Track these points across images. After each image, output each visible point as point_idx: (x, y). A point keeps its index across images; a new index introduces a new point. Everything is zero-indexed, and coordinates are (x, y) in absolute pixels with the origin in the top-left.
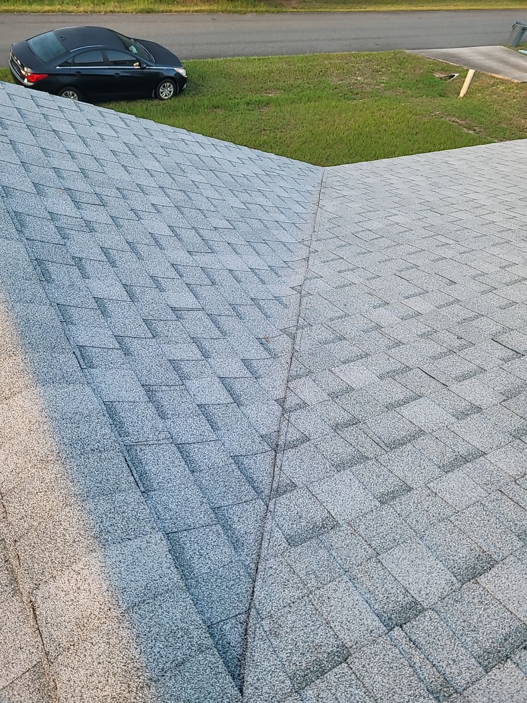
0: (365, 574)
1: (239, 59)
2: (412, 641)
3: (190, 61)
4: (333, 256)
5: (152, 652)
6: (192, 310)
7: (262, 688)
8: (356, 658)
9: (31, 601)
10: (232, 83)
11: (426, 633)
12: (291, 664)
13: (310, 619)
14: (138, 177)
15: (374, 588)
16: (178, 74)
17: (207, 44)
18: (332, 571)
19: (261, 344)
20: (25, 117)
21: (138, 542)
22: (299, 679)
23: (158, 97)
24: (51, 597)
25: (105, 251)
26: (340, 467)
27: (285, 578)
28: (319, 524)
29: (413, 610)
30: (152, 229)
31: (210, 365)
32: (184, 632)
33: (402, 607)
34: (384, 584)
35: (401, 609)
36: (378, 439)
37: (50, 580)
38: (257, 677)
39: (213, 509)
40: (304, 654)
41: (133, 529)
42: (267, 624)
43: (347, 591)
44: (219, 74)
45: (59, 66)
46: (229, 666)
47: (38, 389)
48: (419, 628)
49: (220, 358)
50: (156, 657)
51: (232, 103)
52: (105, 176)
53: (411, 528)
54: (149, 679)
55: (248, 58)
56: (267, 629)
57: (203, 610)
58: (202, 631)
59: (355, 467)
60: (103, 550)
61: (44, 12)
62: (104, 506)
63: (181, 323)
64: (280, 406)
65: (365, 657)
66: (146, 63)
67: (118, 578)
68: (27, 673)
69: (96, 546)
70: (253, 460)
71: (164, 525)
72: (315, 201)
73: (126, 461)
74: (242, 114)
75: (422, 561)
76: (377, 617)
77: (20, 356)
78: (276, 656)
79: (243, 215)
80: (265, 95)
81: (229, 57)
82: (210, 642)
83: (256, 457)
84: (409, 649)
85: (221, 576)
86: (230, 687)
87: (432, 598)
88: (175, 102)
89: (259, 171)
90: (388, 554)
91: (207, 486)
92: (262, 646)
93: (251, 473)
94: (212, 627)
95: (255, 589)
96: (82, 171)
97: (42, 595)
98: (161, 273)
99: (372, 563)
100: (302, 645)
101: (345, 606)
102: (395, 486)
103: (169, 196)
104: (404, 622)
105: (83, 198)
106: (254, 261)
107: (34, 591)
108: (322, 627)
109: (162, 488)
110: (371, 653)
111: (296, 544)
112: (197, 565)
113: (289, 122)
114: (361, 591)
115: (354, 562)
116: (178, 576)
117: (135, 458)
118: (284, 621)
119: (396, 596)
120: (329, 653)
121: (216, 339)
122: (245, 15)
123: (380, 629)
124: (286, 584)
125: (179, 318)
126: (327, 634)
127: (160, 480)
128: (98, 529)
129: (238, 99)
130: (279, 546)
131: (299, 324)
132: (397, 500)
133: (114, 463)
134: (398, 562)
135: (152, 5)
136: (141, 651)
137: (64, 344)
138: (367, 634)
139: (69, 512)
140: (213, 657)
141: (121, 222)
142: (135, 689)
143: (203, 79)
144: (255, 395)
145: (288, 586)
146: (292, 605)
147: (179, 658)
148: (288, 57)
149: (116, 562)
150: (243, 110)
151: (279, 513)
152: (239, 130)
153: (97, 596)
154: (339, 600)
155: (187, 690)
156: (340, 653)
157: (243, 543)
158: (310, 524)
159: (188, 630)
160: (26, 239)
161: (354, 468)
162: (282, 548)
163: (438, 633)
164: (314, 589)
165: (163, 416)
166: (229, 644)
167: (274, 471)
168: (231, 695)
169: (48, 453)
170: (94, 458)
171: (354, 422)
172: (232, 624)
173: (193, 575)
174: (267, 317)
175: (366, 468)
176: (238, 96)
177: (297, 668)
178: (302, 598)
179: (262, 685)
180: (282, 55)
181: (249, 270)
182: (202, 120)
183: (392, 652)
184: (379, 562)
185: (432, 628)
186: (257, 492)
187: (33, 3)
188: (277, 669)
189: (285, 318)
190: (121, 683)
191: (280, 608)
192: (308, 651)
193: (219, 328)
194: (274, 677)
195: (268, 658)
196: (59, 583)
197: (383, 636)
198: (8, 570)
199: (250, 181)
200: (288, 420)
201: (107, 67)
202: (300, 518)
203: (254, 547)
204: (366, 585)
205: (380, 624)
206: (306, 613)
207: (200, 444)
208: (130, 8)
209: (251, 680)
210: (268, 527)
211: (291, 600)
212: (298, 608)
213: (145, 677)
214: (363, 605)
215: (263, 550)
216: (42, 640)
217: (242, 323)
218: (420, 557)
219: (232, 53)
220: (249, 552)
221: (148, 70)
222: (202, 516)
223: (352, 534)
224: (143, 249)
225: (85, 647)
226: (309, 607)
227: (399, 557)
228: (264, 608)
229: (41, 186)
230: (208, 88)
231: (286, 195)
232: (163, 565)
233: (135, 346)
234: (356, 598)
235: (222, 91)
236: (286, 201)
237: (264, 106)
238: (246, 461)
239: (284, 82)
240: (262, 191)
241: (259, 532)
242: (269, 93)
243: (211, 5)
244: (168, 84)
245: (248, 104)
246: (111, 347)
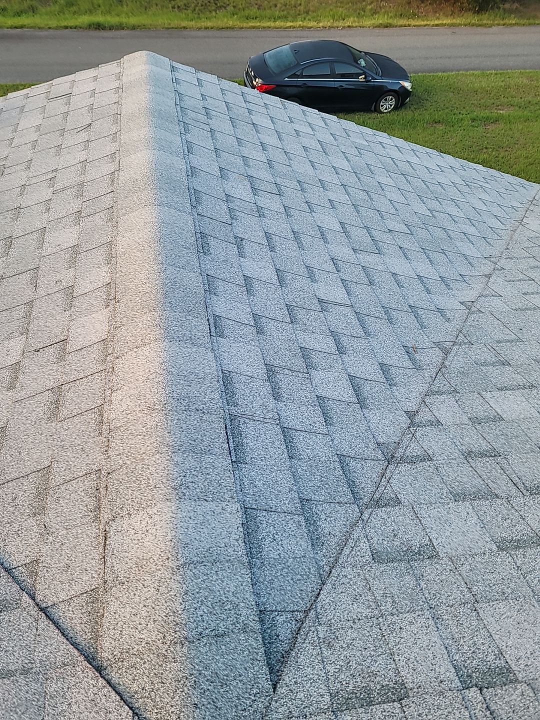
0: (453, 618)
1: (473, 74)
2: (489, 710)
3: (419, 74)
4: (521, 276)
5: (195, 613)
6: (340, 304)
7: (297, 692)
8: (413, 702)
9: (105, 531)
10: (460, 98)
11: (511, 708)
12: (337, 681)
13: (372, 642)
14: (323, 172)
15: (460, 636)
16: (403, 87)
17: (441, 57)
18: (414, 601)
19: (407, 352)
20: (231, 110)
21: (213, 505)
22: (341, 699)
23: (377, 110)
24: (123, 532)
25: (268, 236)
26: (459, 497)
27: (358, 592)
28: (415, 549)
29: (502, 677)
30: (321, 223)
31: (342, 361)
32: (233, 606)
33: (490, 668)
34: (474, 636)
35: (487, 670)
36: (517, 479)
37: (126, 516)
38: (295, 680)
39: (302, 500)
40: (354, 676)
41: (212, 492)
42: (323, 631)
43: (426, 628)
44: (447, 88)
45: (288, 78)
46: (270, 658)
47: (165, 343)
48: (504, 699)
49: (355, 357)
50: (198, 619)
51: (455, 119)
52: (289, 168)
53: (530, 587)
54: (184, 638)
55: (484, 72)
56: (321, 635)
57: (260, 593)
58: (252, 612)
59: (478, 502)
60: (178, 502)
61: (286, 28)
62: (191, 462)
63: (324, 315)
64: (408, 419)
65: (424, 706)
66: (372, 77)
67: (183, 532)
68: (85, 595)
69: (173, 497)
70: (360, 465)
71: (245, 498)
72: (519, 218)
73: (226, 428)
74: (464, 130)
75: (531, 626)
76: (453, 669)
77: (159, 313)
78: (322, 666)
79: (425, 222)
80: (496, 111)
81: (462, 71)
82: (258, 626)
83: (365, 462)
84: (484, 717)
85: (289, 567)
86: (264, 679)
87: (532, 672)
88: (395, 116)
89: (458, 181)
90: (489, 605)
91: (301, 475)
92: (311, 650)
93: (355, 477)
94: (264, 613)
95: (322, 592)
96: (269, 162)
97: (115, 528)
98: (318, 265)
99: (466, 609)
100: (355, 666)
101: (418, 643)
102: (523, 535)
103: (348, 194)
104: (486, 686)
105: (262, 186)
106: (424, 268)
107: (111, 522)
108: (384, 656)
109: (253, 463)
110: (433, 704)
111: (381, 561)
112: (267, 547)
113: (517, 141)
114: (443, 634)
115: (444, 601)
116: (244, 551)
117: (236, 429)
118: (342, 634)
119: (485, 654)
120: (383, 686)
121: (357, 337)
122: (490, 28)
123: (453, 683)
124: (357, 598)
125: (323, 310)
126: (387, 665)
127: (254, 456)
128: (179, 482)
129: (463, 114)
130: (361, 557)
131: (457, 341)
132: (521, 550)
133: (213, 427)
134: (500, 618)
135: (391, 20)
136: (185, 608)
137: (202, 309)
138: (435, 682)
139: (158, 459)
140: (255, 643)
141: (292, 212)
142: (169, 643)
143: (428, 93)
144: (383, 401)
145: (359, 601)
146: (357, 621)
147: (220, 629)
148: (531, 72)
149: (186, 517)
150: (466, 127)
151: (372, 525)
152: (456, 147)
153: (160, 543)
154: (413, 635)
155: (219, 663)
156: (396, 691)
157: (323, 543)
158: (404, 546)
159: (237, 606)
160: (198, 214)
161: (475, 503)
162: (364, 561)
163: (528, 713)
164: (387, 613)
165: (277, 396)
166: (278, 636)
167: (381, 481)
168: (263, 687)
169: (156, 402)
170: (196, 417)
171: (494, 454)
172: (287, 618)
173: (260, 555)
174: (422, 326)
175: (491, 506)
176: (464, 112)
177: (342, 687)
178: (371, 618)
179: (298, 690)
180: (524, 69)
181: (416, 277)
182: (419, 135)
183: (460, 713)
184: (476, 610)
185: (521, 705)
186: (354, 497)
187: (278, 20)
188: (319, 679)
189: (444, 332)
190: (158, 631)
191: (342, 620)
192: (360, 675)
193: (364, 327)
194: (314, 687)
195: (313, 666)
196: (132, 522)
197: (454, 691)
198: (96, 498)
199: (444, 190)
200: (413, 434)
201: (333, 79)
202: (395, 536)
203: (334, 550)
204: (451, 629)
205: (455, 678)
206: (370, 635)
207: (307, 433)
208: (368, 22)
209: (288, 680)
210: (355, 535)
211: (357, 616)
212: (363, 626)
213: (181, 634)
214: (440, 649)
215: (342, 556)
216: (105, 569)
217: (391, 328)
218: (530, 622)
219: (467, 67)
220: (327, 554)
221: (373, 83)
222: (288, 502)
223: (451, 570)
224: (306, 240)
225: (137, 587)
226: (376, 630)
227: (502, 613)
228: (325, 614)
229: (226, 171)
230: (432, 103)
231: (484, 208)
232: (232, 535)
233: (270, 327)
234: (433, 639)
235: (447, 105)
236: (481, 214)
237: (492, 123)
238: (352, 463)
239: (521, 98)
240: (456, 201)
241: (344, 537)
242: (500, 110)
243: (454, 18)
244: (390, 97)
245: (473, 120)
246: (245, 323)
